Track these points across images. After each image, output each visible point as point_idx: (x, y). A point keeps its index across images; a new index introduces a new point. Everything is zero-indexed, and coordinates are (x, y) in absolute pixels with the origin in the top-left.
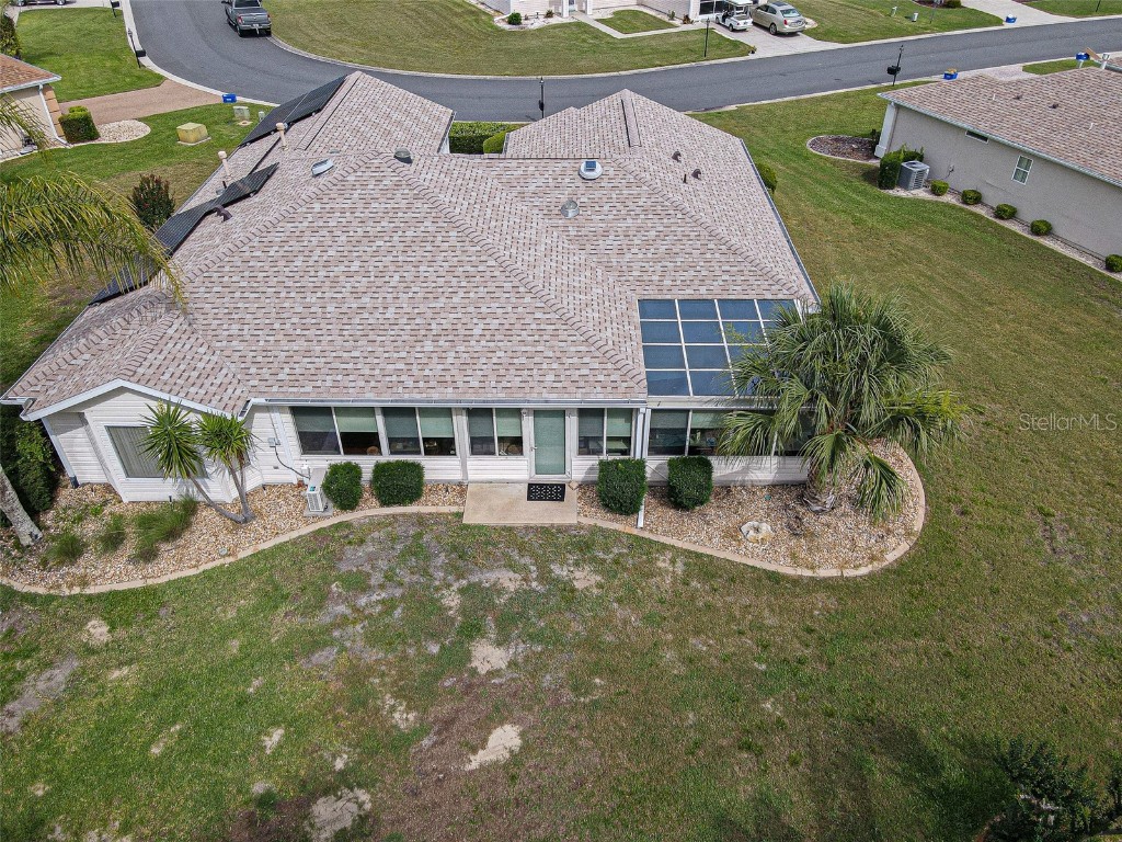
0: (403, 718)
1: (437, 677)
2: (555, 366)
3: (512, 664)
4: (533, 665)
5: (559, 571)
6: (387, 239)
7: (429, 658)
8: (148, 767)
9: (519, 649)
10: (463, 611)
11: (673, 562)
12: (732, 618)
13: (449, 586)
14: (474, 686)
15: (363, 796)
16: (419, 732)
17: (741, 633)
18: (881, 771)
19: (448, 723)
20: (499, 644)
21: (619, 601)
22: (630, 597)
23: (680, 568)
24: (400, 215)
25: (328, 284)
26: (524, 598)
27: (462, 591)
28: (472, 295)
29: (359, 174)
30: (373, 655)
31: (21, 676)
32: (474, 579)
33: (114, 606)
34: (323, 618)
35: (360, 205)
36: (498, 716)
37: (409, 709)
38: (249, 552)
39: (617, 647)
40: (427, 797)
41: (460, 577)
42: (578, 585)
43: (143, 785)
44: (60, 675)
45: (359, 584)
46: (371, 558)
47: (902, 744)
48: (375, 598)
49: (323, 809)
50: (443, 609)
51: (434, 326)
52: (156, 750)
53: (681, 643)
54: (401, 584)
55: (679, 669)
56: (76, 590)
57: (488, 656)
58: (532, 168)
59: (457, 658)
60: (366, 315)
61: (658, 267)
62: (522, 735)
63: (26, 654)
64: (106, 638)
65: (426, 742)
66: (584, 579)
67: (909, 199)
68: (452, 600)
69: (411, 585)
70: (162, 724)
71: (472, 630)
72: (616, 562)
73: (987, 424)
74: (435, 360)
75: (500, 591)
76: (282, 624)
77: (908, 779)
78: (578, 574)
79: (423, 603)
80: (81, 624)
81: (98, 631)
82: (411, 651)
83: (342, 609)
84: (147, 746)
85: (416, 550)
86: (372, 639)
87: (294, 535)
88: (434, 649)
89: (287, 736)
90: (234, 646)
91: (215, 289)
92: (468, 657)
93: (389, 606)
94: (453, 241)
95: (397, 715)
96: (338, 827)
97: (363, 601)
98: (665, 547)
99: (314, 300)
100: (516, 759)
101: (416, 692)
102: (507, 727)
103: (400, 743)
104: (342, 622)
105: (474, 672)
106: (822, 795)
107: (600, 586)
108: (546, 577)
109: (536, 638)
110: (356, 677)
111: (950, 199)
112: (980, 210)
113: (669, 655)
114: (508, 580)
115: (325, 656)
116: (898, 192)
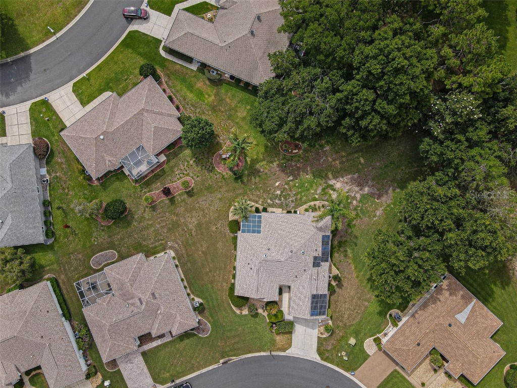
0: (286, 186)
4: (275, 191)
5: (272, 202)
7: (284, 192)
9: (276, 193)
11: (260, 203)
12: (255, 196)
14: (280, 189)
15: (289, 180)
17: (254, 194)
18: (245, 180)
19: (282, 186)
20: (278, 194)
22: (265, 199)
26: (275, 199)
30: (290, 193)
31: (322, 192)
32: (280, 202)
33: (316, 200)
34: (295, 197)
36: (278, 186)
38: (304, 206)
39: (266, 193)
40: (283, 179)
41: (282, 202)
43: (307, 181)
44: (318, 192)
45: (292, 201)
46: (291, 204)
47: (243, 182)
49: (292, 179)
52: (307, 184)
53: (260, 193)
54: (288, 201)
55: (261, 190)
56: (320, 201)
57: (278, 192)
59: (282, 192)
61: (258, 239)
62: (275, 185)
63: (322, 194)
64: (315, 196)
65: (284, 184)
66: (269, 201)
67: (199, 298)
68: (282, 199)
70: (307, 186)
71: (280, 195)
72: (266, 203)
73: (216, 225)
76: (299, 197)
79: (285, 199)
80: (319, 197)
81: (317, 196)
82: (286, 193)
86: (290, 195)
87: (300, 208)
90: (303, 194)
93: (289, 198)
96: (290, 177)
97: (291, 199)
98: (260, 205)
100: (276, 182)
101: (285, 189)
103: (286, 184)
104: (293, 197)
105: (280, 191)
106: (251, 179)
108: (273, 201)
109: (274, 194)
110: (291, 191)
111: (192, 296)
112: (189, 291)
113: (262, 192)
114: (277, 201)
115: (294, 193)
116: (201, 301)
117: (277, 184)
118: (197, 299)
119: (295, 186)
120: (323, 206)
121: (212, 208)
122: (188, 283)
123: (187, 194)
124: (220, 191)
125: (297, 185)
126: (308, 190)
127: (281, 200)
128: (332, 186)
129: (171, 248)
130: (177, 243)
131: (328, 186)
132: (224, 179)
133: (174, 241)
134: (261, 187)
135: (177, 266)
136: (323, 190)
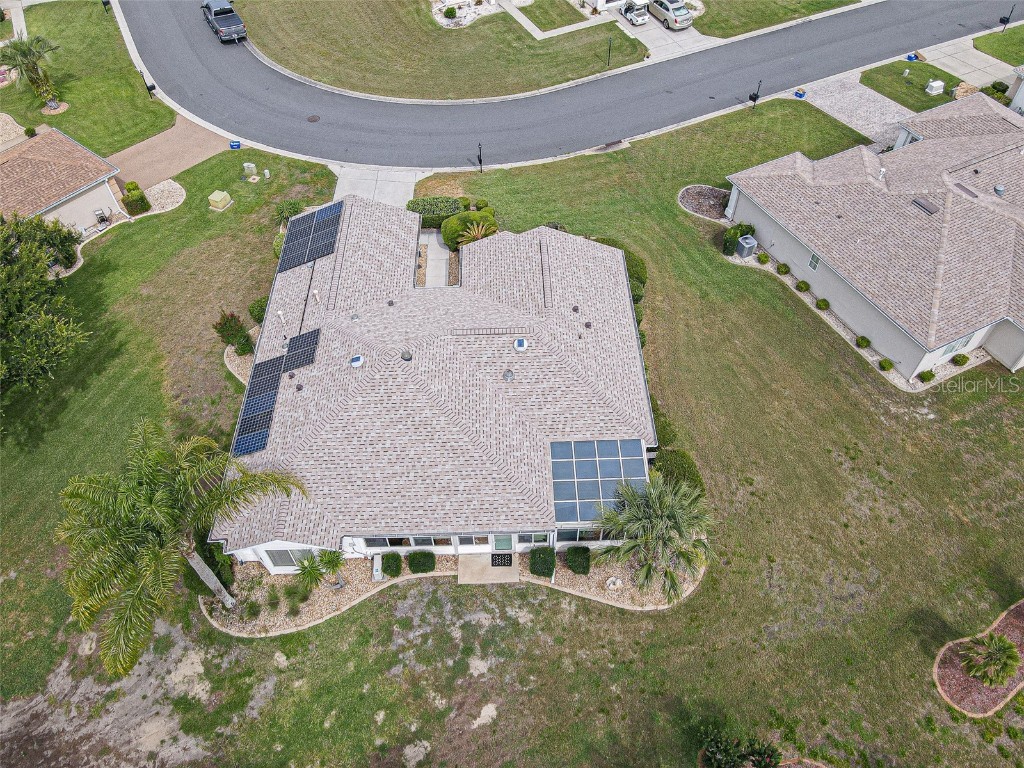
0: (440, 703)
1: (454, 678)
2: (505, 509)
3: (490, 669)
4: (498, 671)
5: (510, 612)
6: (404, 423)
7: (448, 669)
8: (326, 734)
9: (492, 661)
10: (463, 639)
11: (570, 603)
12: (599, 638)
13: (454, 624)
14: (472, 684)
15: (426, 743)
16: (449, 709)
17: (603, 647)
18: (662, 719)
19: (461, 705)
20: (482, 659)
21: (542, 629)
22: (547, 629)
23: (573, 607)
24: (410, 404)
25: (374, 457)
26: (493, 630)
27: (462, 627)
28: (456, 463)
29: (382, 373)
30: (421, 668)
31: (250, 686)
32: (467, 619)
33: (285, 642)
34: (393, 648)
35: (385, 398)
36: (484, 699)
37: (442, 698)
38: (347, 607)
39: (541, 657)
40: (456, 743)
41: (460, 618)
42: (521, 621)
43: (326, 743)
44: (270, 685)
45: (407, 624)
46: (412, 608)
48: (417, 633)
49: (409, 751)
50: (452, 639)
51: (437, 484)
52: (327, 725)
53: (572, 654)
54: (430, 625)
55: (572, 670)
56: (263, 635)
57: (478, 666)
58: (484, 342)
59: (462, 668)
60: (398, 478)
61: (562, 418)
62: (497, 709)
63: (249, 673)
64: (286, 663)
65: (452, 715)
66: (524, 617)
67: (742, 267)
68: (457, 634)
69: (435, 625)
70: (327, 711)
71: (468, 651)
72: (540, 605)
73: (752, 494)
74: (440, 508)
75: (481, 626)
76: (373, 651)
77: (675, 724)
78: (521, 614)
79: (443, 637)
80: (271, 656)
81: (280, 659)
82: (439, 665)
83: (401, 641)
84: (322, 723)
85: (435, 601)
86: (419, 658)
87: (369, 594)
88: (450, 663)
89: (387, 715)
90: (351, 666)
91: (311, 463)
92: (467, 667)
93: (425, 637)
94: (442, 424)
95: (437, 702)
96: (417, 759)
97: (411, 636)
98: (566, 594)
99: (367, 469)
100: (495, 722)
101: (446, 689)
102: (490, 705)
103: (442, 715)
104: (403, 649)
105: (471, 676)
106: (634, 735)
107: (532, 621)
108: (504, 616)
109: (500, 654)
110: (414, 681)
111: (769, 268)
112: (787, 280)
113: (567, 661)
114: (485, 619)
115: (397, 669)
116: (735, 259)
117: (489, 712)
118: (750, 261)
119: (391, 710)
120: (254, 611)
121: (797, 566)
122: (800, 302)
123: (944, 624)
124: (782, 649)
125: (380, 716)
126: (322, 691)
127: (464, 627)
128: (188, 728)
129: (914, 400)
130: (896, 417)
131: (214, 724)
132: (780, 719)
133: (913, 426)
134: (572, 689)
135: (863, 342)
136: (240, 702)
